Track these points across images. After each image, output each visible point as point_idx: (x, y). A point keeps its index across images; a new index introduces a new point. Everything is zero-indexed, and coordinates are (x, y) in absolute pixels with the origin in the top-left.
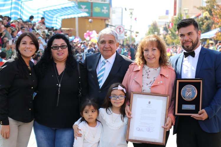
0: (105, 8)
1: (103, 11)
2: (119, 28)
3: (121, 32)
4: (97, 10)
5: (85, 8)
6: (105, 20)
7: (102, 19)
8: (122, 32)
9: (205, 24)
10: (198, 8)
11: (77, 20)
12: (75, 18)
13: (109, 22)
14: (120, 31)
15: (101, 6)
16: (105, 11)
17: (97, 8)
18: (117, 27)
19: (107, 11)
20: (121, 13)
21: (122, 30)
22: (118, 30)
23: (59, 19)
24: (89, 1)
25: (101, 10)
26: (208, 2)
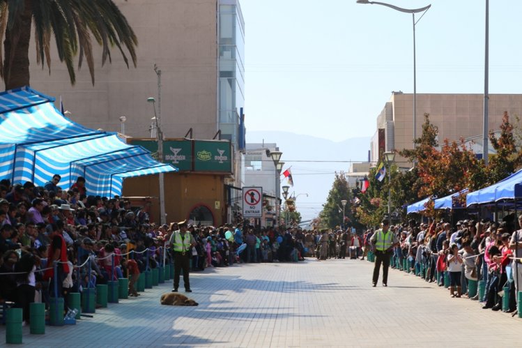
0: (221, 152)
1: (216, 158)
2: (250, 192)
3: (255, 202)
4: (204, 156)
5: (178, 154)
6: (222, 177)
7: (215, 176)
8: (257, 202)
9: (415, 184)
10: (400, 153)
11: (161, 178)
12: (157, 175)
13: (233, 180)
14: (253, 200)
15: (211, 147)
16: (221, 158)
17: (204, 152)
18: (246, 190)
19: (226, 158)
21: (256, 197)
22: (249, 198)
23: (118, 178)
24: (188, 138)
25: (213, 157)
26: (420, 141)
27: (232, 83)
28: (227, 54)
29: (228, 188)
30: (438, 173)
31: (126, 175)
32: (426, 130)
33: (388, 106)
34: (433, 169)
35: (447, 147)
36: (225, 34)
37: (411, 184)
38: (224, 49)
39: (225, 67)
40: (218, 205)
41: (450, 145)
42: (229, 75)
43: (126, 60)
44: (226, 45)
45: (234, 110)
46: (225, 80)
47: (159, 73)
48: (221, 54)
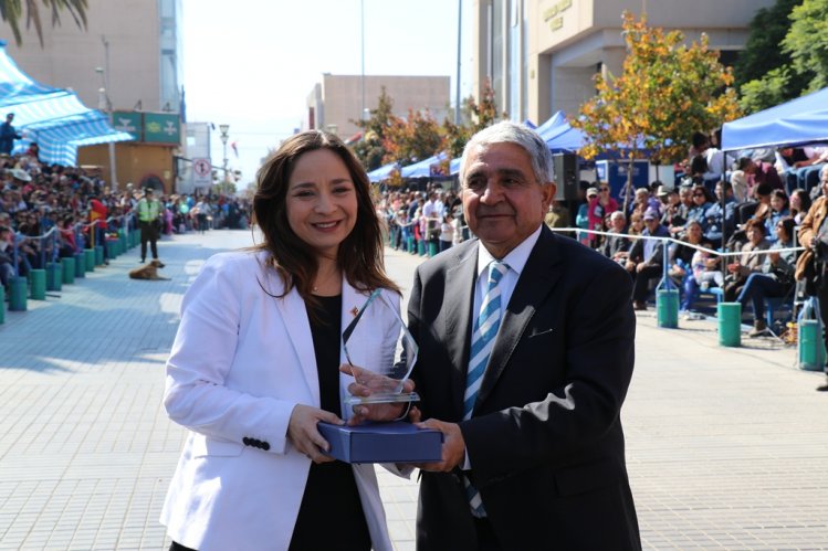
0: (171, 124)
1: (166, 129)
2: (200, 163)
3: (204, 172)
4: (153, 127)
5: (129, 125)
6: (171, 148)
7: (164, 147)
8: (207, 172)
9: (370, 154)
10: (356, 124)
11: (112, 149)
12: (106, 145)
13: (179, 152)
14: (202, 170)
15: (161, 119)
16: (170, 130)
17: (154, 124)
18: (195, 161)
19: (174, 130)
20: (205, 135)
21: (206, 167)
22: (199, 168)
23: (71, 146)
24: (137, 110)
25: (162, 129)
26: (375, 112)
27: (173, 61)
28: (168, 33)
29: (176, 159)
30: (402, 142)
31: (80, 143)
32: (382, 101)
33: (318, 86)
34: (398, 137)
35: (411, 116)
36: (166, 13)
37: (366, 154)
38: (164, 28)
39: (167, 45)
40: (168, 175)
41: (415, 114)
42: (171, 53)
43: (78, 22)
44: (167, 24)
45: (176, 87)
46: (166, 58)
47: (106, 45)
48: (162, 32)
